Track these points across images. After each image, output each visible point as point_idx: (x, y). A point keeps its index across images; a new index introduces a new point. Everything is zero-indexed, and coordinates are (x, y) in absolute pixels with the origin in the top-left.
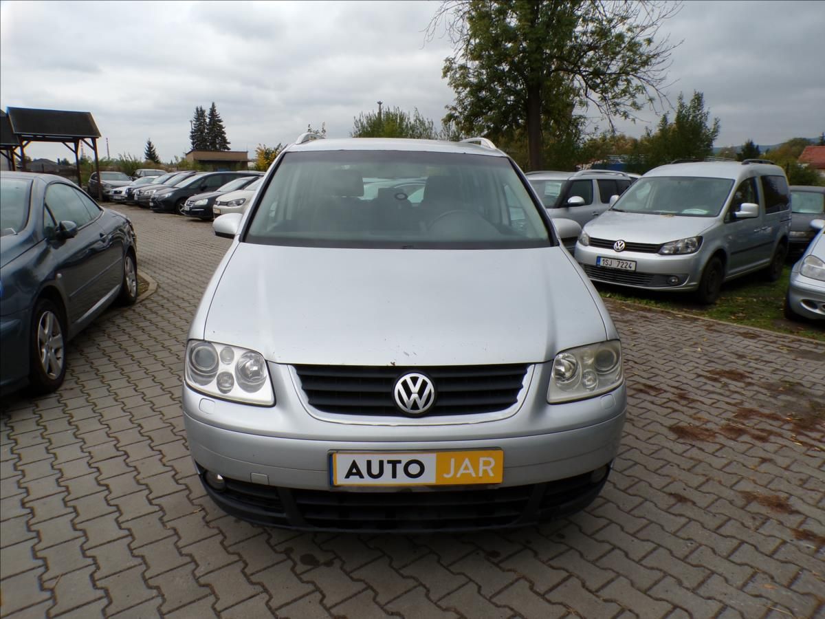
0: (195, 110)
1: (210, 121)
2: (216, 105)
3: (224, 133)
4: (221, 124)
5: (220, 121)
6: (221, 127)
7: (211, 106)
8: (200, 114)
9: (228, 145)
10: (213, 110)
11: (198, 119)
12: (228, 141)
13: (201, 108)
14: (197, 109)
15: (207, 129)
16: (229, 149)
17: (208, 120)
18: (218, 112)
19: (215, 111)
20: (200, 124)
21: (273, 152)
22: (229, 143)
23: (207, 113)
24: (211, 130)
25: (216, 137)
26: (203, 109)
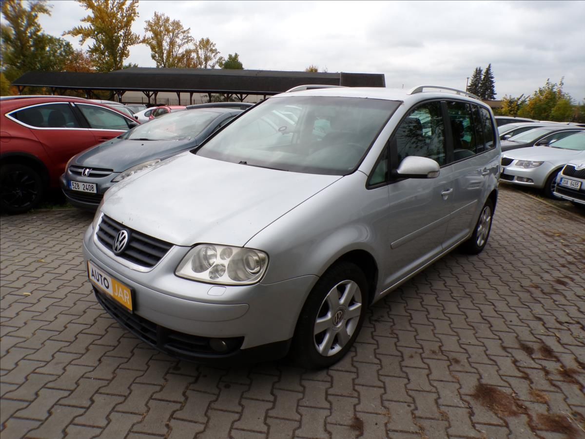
0: (475, 70)
1: (484, 78)
2: (491, 66)
3: (493, 87)
4: (492, 79)
5: (492, 78)
6: (492, 82)
7: (487, 67)
8: (478, 72)
9: (495, 96)
10: (488, 70)
11: (475, 76)
12: (495, 92)
13: (480, 68)
14: (477, 69)
15: (481, 84)
16: (494, 99)
17: (483, 77)
18: (492, 71)
19: (490, 70)
20: (476, 80)
21: (516, 101)
22: (496, 94)
23: (483, 72)
24: (483, 84)
25: (487, 89)
26: (481, 69)
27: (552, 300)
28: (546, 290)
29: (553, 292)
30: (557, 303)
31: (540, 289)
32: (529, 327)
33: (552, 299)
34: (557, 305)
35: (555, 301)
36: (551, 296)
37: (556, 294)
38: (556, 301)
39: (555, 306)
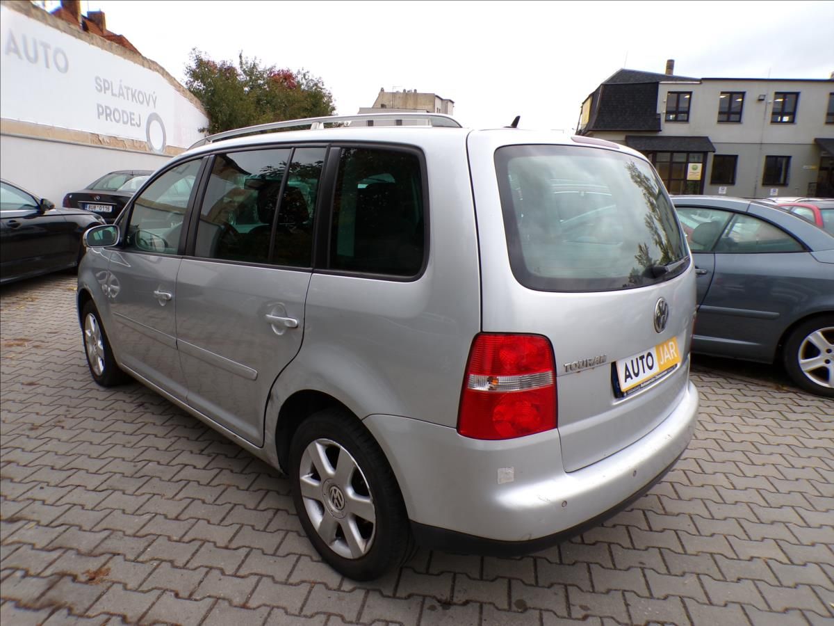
27: (32, 572)
28: (67, 584)
29: (52, 594)
30: (19, 574)
31: (83, 578)
32: (14, 501)
33: (38, 576)
34: (16, 569)
35: (26, 574)
36: (45, 581)
37: (43, 594)
38: (24, 577)
39: (14, 564)
